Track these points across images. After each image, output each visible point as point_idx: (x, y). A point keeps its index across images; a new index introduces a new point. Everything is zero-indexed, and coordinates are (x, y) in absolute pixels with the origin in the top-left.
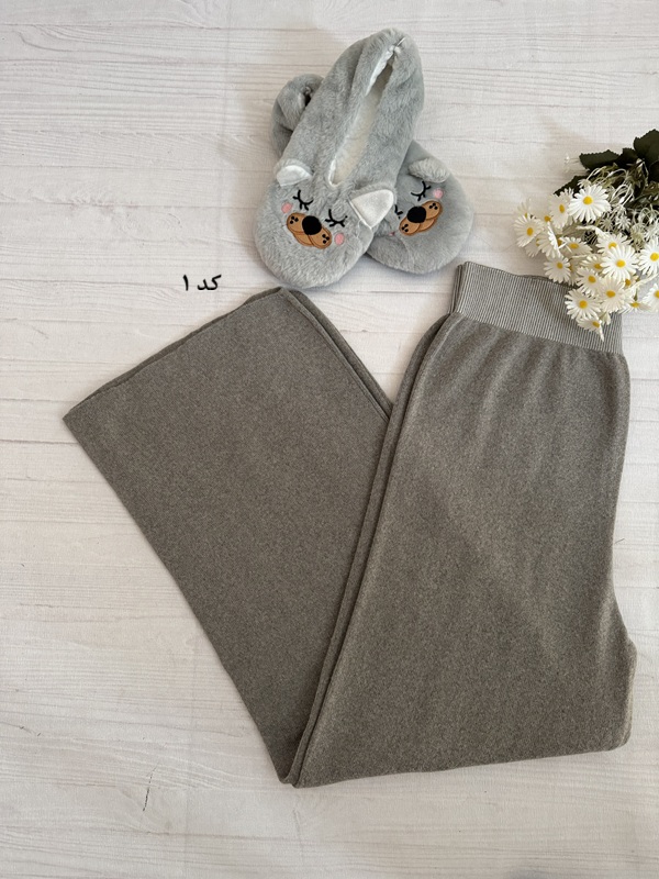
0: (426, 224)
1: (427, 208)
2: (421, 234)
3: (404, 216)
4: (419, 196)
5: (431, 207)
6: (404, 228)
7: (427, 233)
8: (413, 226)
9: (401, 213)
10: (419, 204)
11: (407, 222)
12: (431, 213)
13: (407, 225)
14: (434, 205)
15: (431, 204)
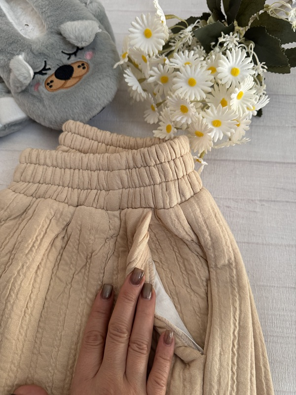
0: (70, 82)
1: (75, 67)
2: (63, 90)
3: (52, 72)
4: (70, 55)
5: (79, 67)
6: (49, 84)
7: (69, 89)
8: (58, 83)
9: (49, 69)
10: (69, 62)
11: (54, 78)
12: (77, 72)
13: (52, 82)
14: (83, 65)
15: (80, 64)
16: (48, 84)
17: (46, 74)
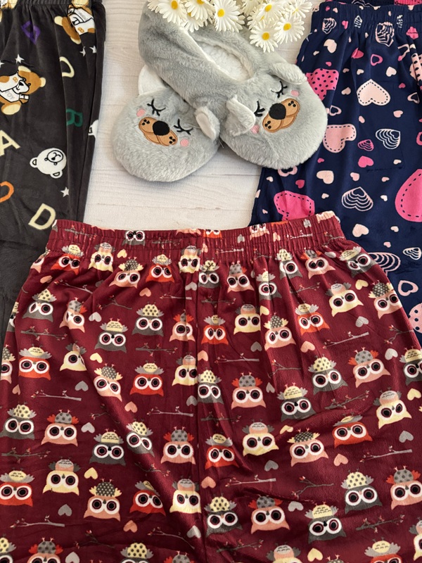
0: (286, 121)
1: (286, 105)
3: (266, 113)
4: (278, 93)
5: (289, 105)
6: (268, 125)
7: (289, 129)
8: (276, 123)
9: (263, 110)
10: (279, 101)
11: (270, 118)
12: (290, 110)
13: (269, 122)
14: (292, 103)
15: (290, 102)
16: (266, 125)
17: (261, 115)
